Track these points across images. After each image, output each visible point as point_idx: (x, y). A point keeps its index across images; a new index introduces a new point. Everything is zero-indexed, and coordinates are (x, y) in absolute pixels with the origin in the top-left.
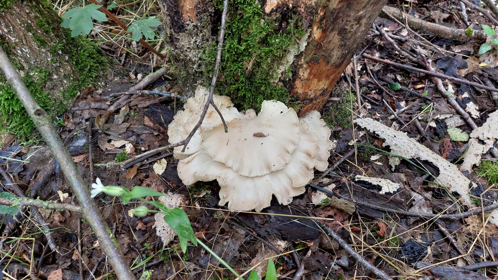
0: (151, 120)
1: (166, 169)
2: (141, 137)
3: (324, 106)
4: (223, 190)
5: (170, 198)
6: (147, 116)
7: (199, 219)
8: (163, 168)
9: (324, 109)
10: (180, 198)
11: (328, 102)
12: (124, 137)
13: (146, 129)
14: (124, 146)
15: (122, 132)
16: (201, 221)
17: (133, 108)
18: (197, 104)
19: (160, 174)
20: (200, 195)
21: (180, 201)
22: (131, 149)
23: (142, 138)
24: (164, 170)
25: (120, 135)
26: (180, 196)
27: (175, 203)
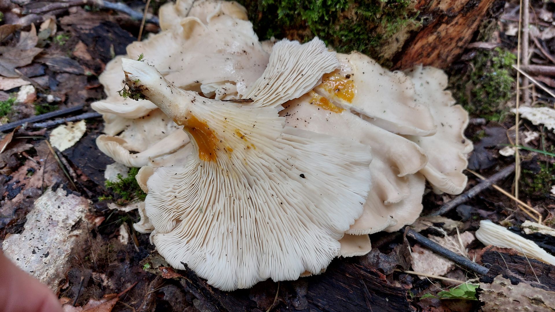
0: (88, 51)
1: (78, 143)
2: (59, 77)
3: (457, 60)
5: (58, 203)
6: (83, 41)
7: (114, 266)
8: (74, 138)
9: (456, 67)
10: (81, 207)
11: (467, 51)
12: (26, 74)
13: (71, 65)
14: (18, 89)
15: (23, 63)
16: (117, 273)
17: (66, 29)
19: (62, 149)
20: (124, 205)
21: (78, 214)
22: (28, 96)
23: (61, 81)
24: (72, 143)
25: (18, 68)
26: (81, 203)
27: (65, 217)
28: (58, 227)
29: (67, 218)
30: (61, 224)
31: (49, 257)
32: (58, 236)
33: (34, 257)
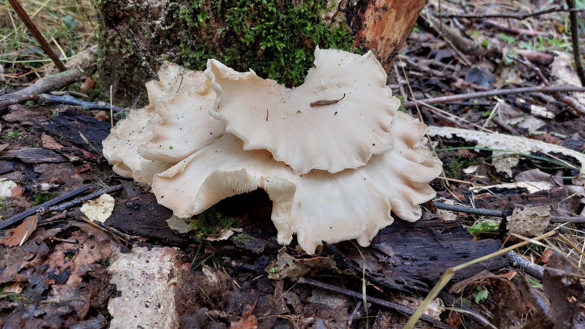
0: (57, 141)
1: (113, 212)
4: (283, 205)
5: (144, 260)
6: (48, 133)
8: (106, 210)
10: (167, 258)
16: (232, 300)
18: (164, 94)
19: (102, 221)
20: (219, 236)
21: (168, 264)
22: (13, 191)
24: (109, 214)
26: (167, 253)
27: (159, 269)
28: (156, 279)
29: (161, 269)
30: (157, 276)
31: (162, 307)
32: (160, 287)
33: (149, 311)
